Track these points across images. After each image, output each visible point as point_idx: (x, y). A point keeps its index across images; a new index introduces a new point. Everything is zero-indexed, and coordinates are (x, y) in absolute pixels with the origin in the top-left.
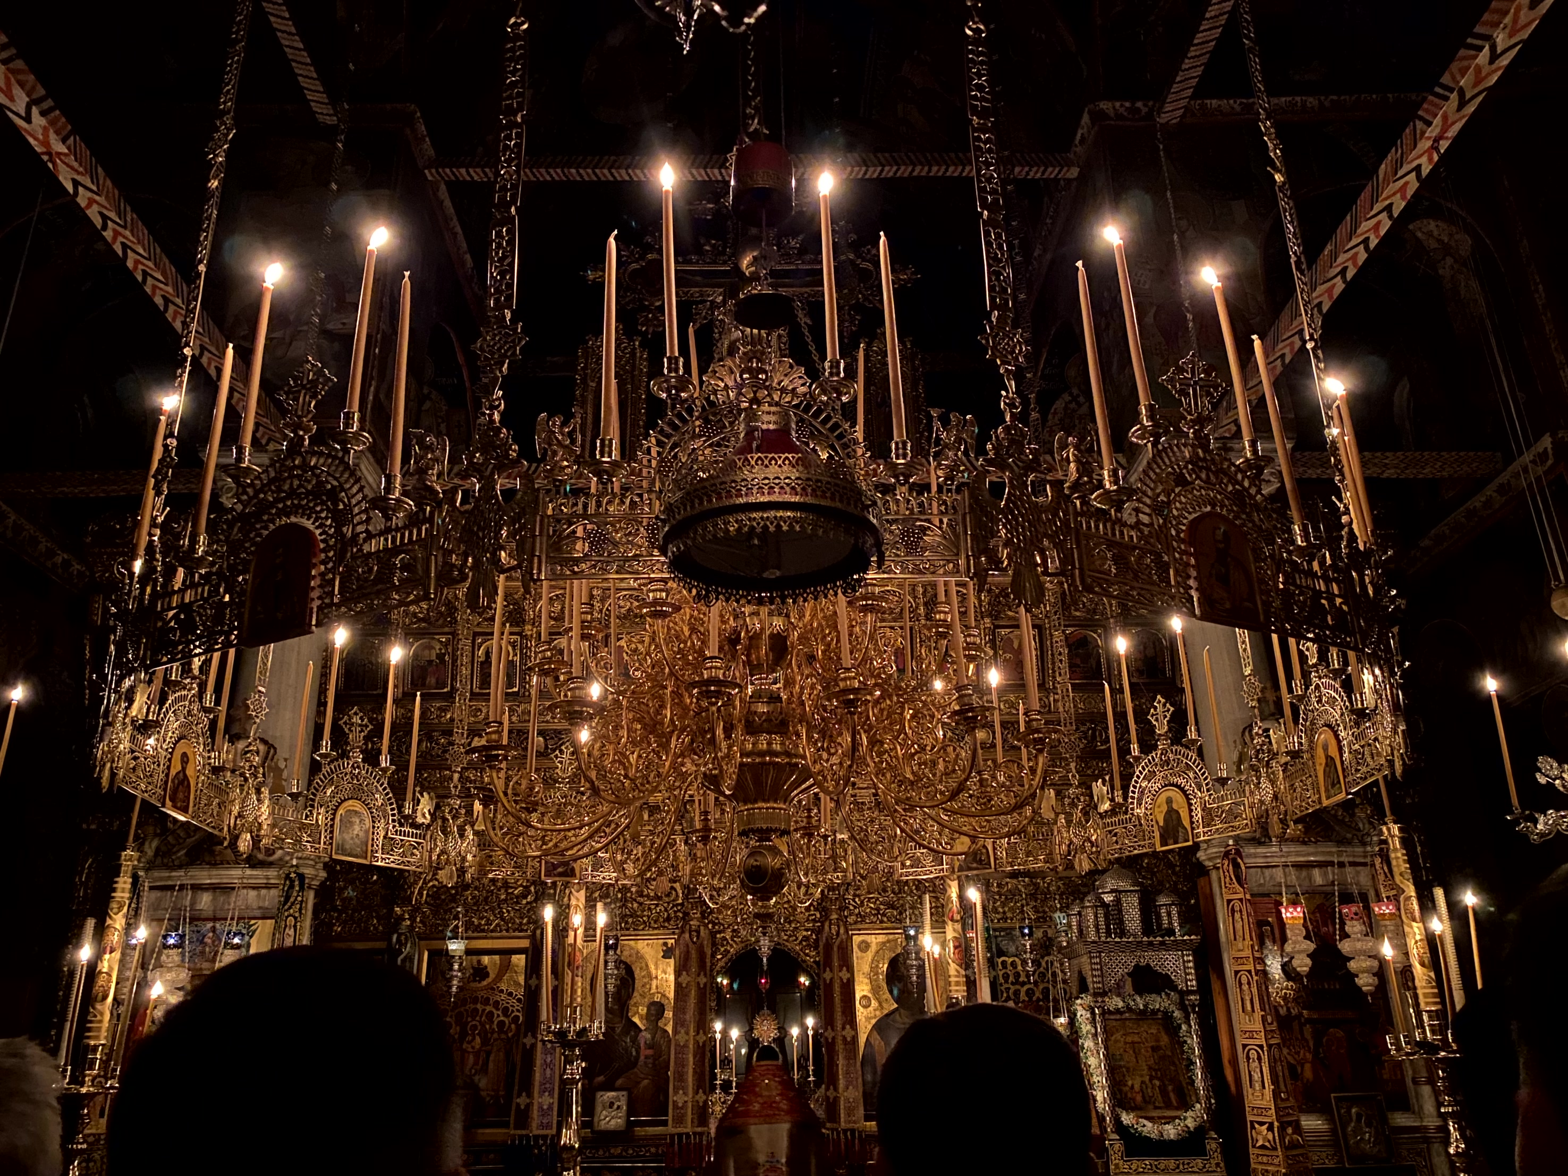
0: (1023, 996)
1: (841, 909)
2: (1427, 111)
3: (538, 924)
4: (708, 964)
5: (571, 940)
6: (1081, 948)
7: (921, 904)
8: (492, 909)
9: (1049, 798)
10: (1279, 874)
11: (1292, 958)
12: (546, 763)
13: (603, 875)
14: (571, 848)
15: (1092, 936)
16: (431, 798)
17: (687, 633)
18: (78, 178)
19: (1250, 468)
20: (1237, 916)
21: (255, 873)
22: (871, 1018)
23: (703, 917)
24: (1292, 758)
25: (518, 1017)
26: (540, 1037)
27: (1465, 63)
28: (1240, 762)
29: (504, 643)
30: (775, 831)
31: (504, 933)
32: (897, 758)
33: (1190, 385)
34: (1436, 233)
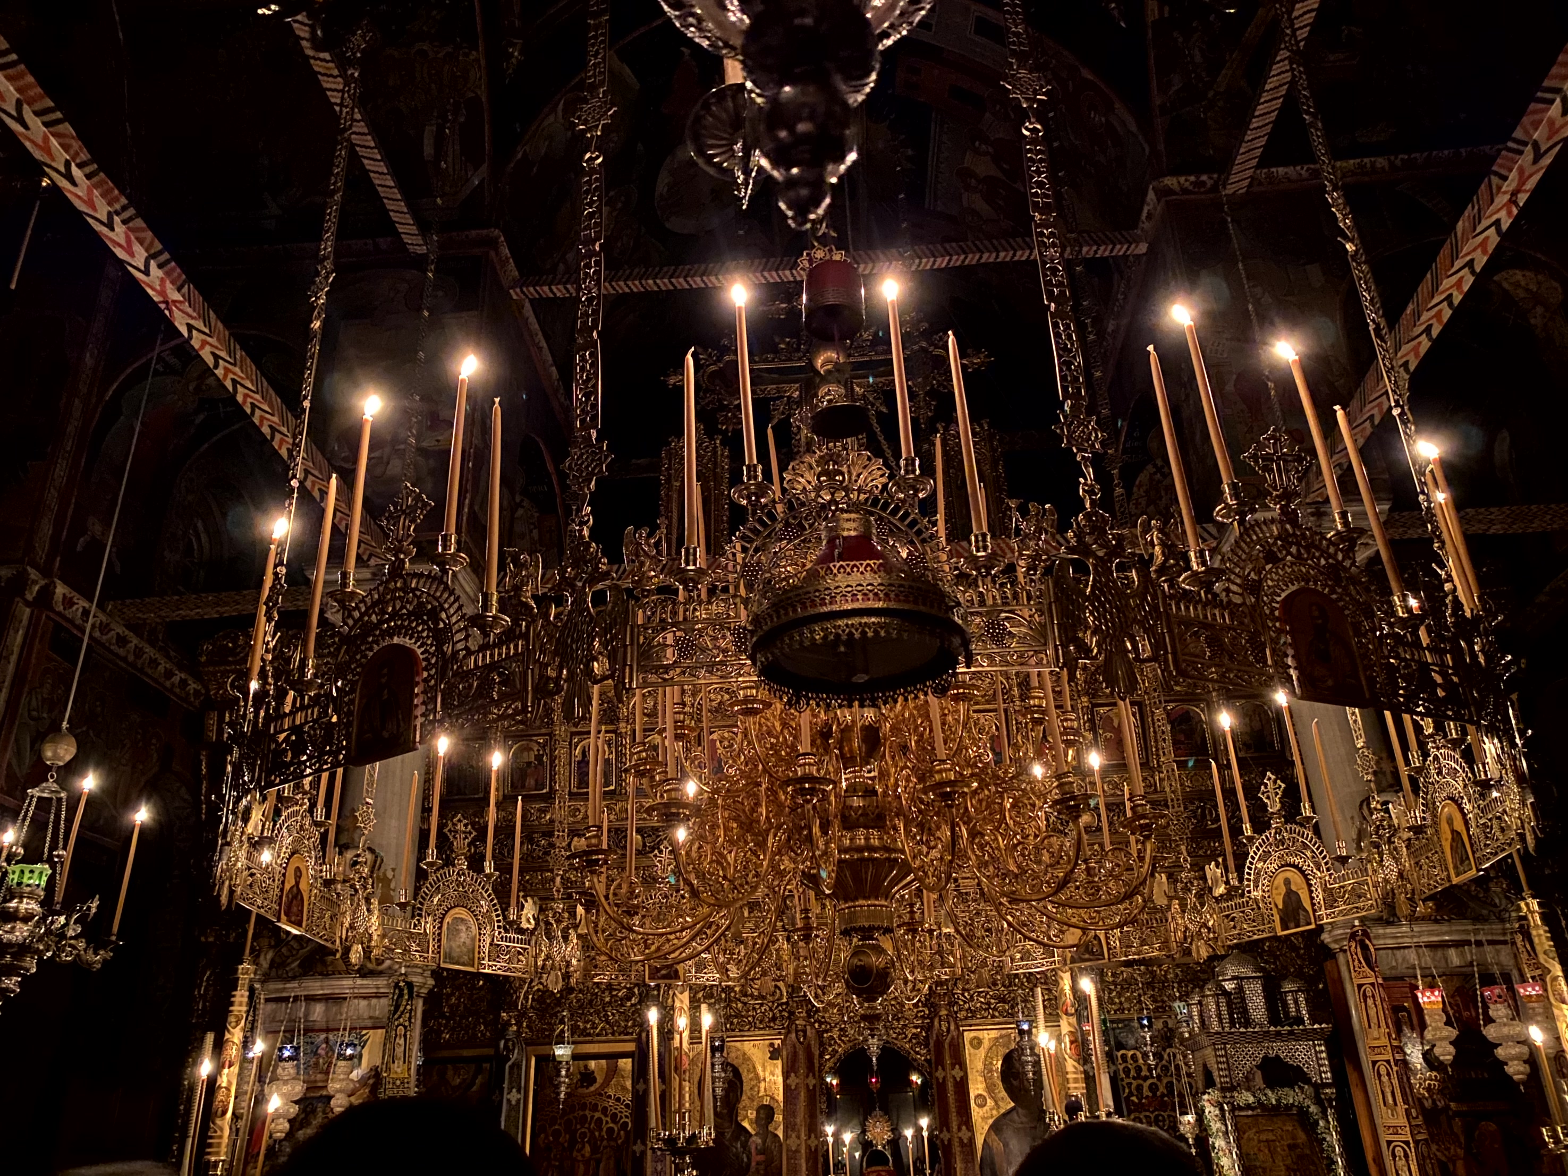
0: (1146, 1092)
1: (951, 1004)
2: (1501, 166)
3: (643, 1026)
4: (817, 1065)
5: (676, 1043)
6: (1204, 1040)
7: (1033, 996)
8: (597, 1013)
9: (1160, 883)
10: (1412, 956)
11: (1434, 1046)
12: (645, 862)
13: (706, 976)
14: (673, 952)
15: (1215, 1027)
16: (535, 903)
17: (779, 729)
18: (192, 322)
19: (1343, 541)
20: (1370, 1002)
21: (365, 982)
22: (987, 1118)
23: (809, 1016)
24: (1415, 833)
25: (626, 1124)
26: (649, 1145)
27: (1537, 117)
28: (1359, 840)
29: (600, 743)
30: (878, 929)
31: (610, 1037)
32: (998, 848)
33: (1273, 460)
34: (1523, 283)
